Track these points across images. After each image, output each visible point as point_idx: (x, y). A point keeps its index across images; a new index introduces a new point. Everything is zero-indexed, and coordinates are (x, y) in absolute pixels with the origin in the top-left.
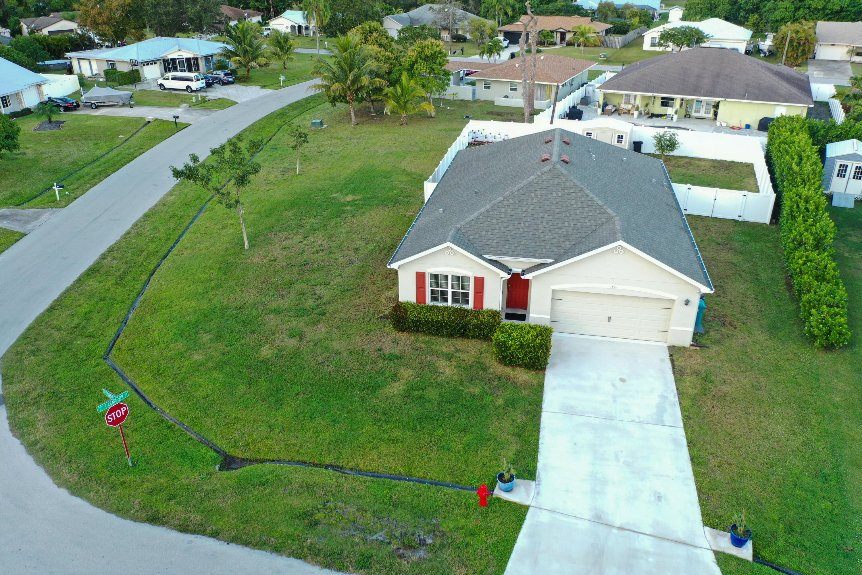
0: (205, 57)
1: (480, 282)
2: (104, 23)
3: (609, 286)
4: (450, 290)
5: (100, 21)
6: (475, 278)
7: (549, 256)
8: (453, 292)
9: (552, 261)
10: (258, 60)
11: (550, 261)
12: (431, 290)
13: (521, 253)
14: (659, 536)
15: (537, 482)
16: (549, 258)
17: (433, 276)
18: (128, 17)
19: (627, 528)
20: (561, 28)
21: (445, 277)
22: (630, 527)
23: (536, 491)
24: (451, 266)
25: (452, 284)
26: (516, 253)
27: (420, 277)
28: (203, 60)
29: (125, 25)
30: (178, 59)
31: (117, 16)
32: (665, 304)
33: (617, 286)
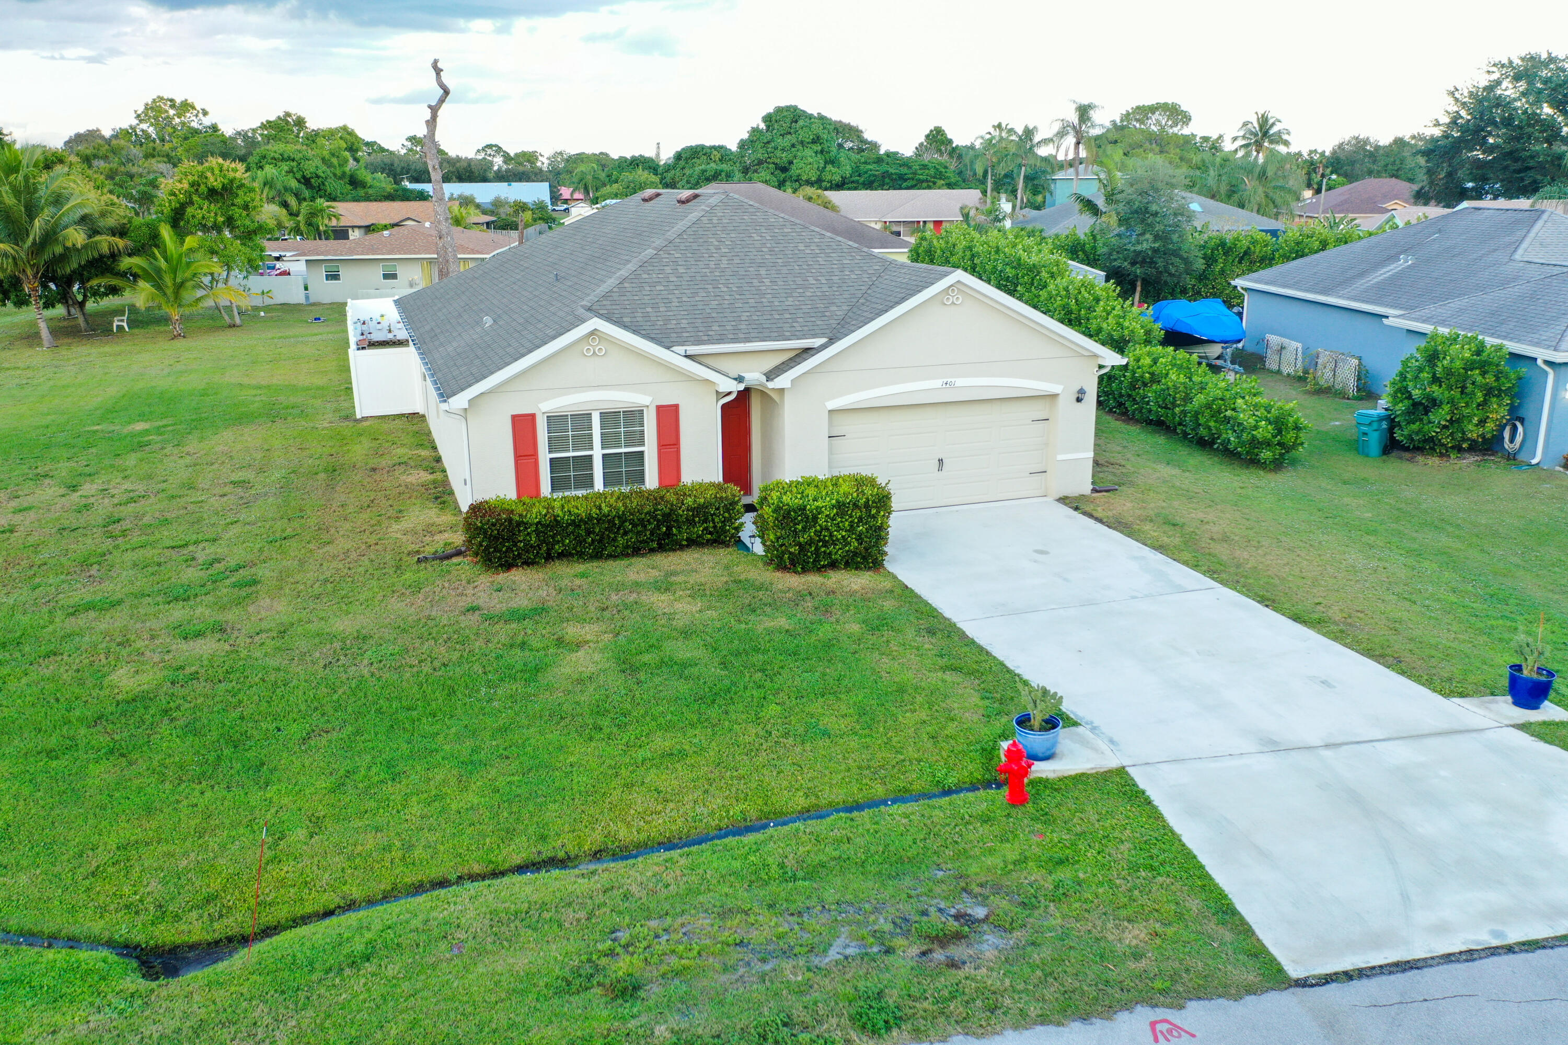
1: (670, 416)
3: (937, 383)
4: (597, 453)
6: (659, 408)
7: (810, 333)
8: (604, 456)
9: (823, 341)
11: (818, 342)
12: (552, 459)
14: (1406, 735)
15: (1085, 727)
16: (815, 336)
17: (555, 421)
20: (409, 219)
21: (583, 420)
22: (1344, 740)
23: (1105, 740)
24: (597, 387)
25: (602, 434)
27: (523, 428)
32: (1038, 411)
33: (953, 380)
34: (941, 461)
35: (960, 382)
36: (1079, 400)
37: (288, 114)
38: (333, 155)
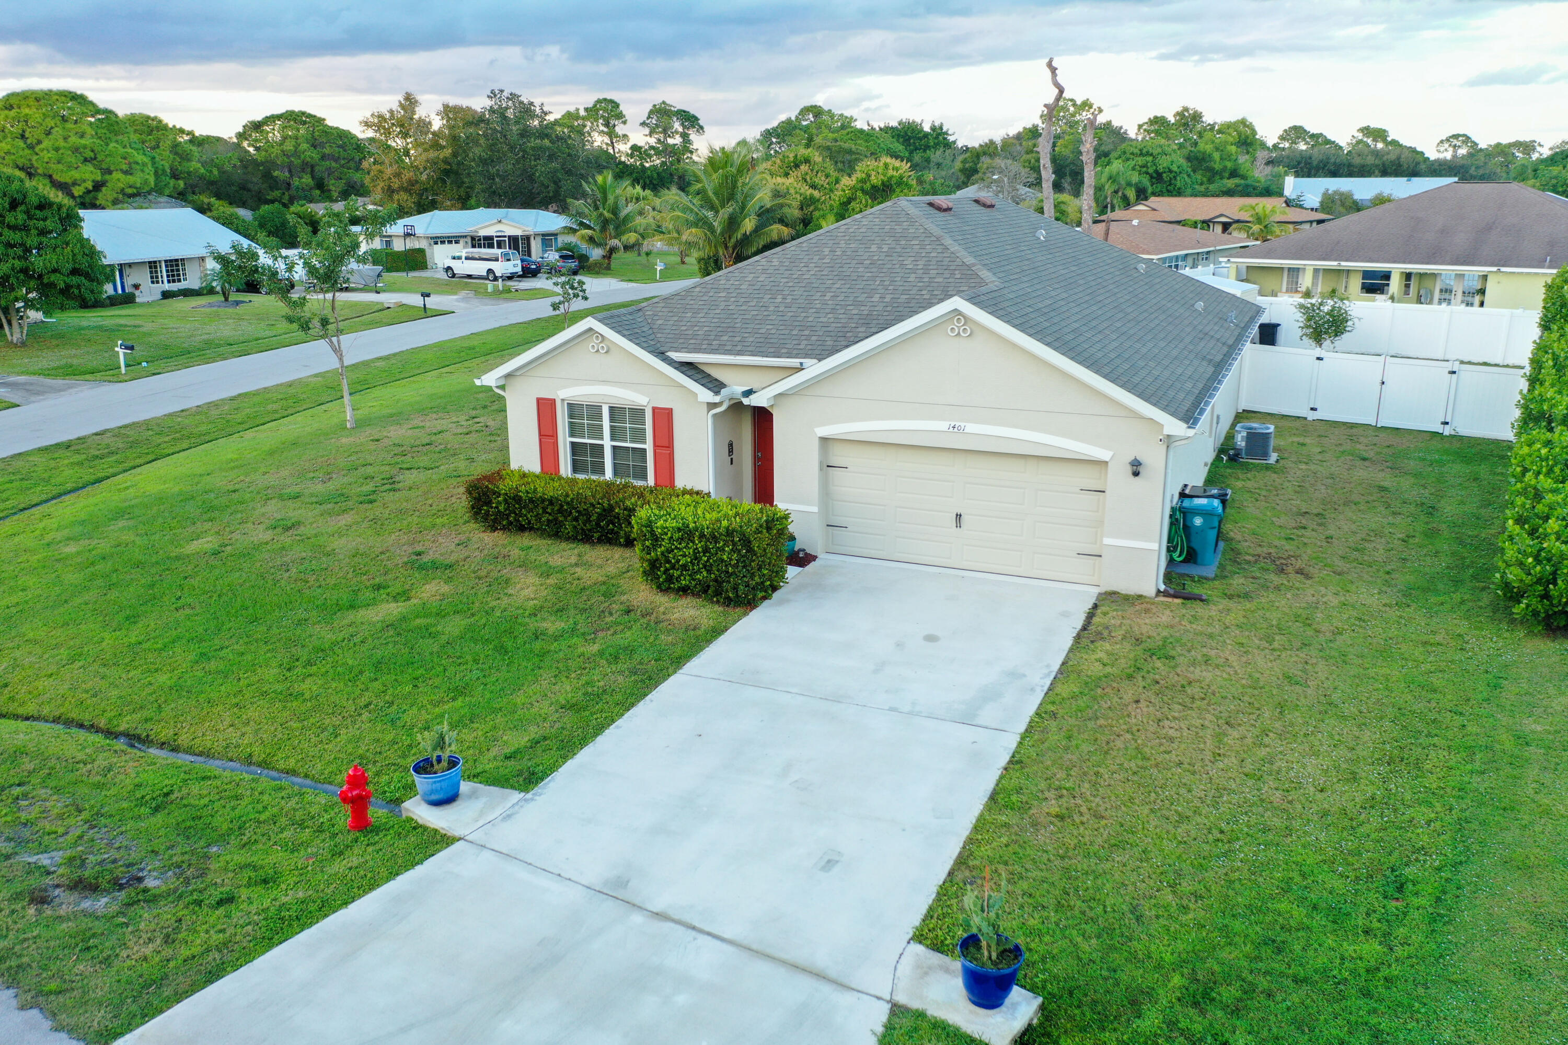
0: (543, 235)
1: (664, 417)
2: (402, 188)
3: (943, 426)
4: (607, 443)
5: (396, 186)
6: (654, 409)
7: (810, 352)
8: (613, 447)
9: (813, 362)
10: (624, 238)
11: (807, 362)
12: (573, 444)
13: (750, 349)
14: (754, 947)
15: (529, 796)
17: (574, 409)
18: (444, 182)
19: (676, 917)
20: (1221, 215)
21: (595, 411)
22: (687, 918)
23: (508, 812)
24: (605, 382)
25: (611, 427)
26: (739, 348)
27: (546, 408)
28: (539, 239)
29: (437, 195)
30: (497, 237)
31: (424, 177)
32: (1089, 478)
33: (963, 425)
34: (959, 516)
35: (971, 428)
36: (1136, 474)
37: (1186, 109)
38: (1217, 149)
